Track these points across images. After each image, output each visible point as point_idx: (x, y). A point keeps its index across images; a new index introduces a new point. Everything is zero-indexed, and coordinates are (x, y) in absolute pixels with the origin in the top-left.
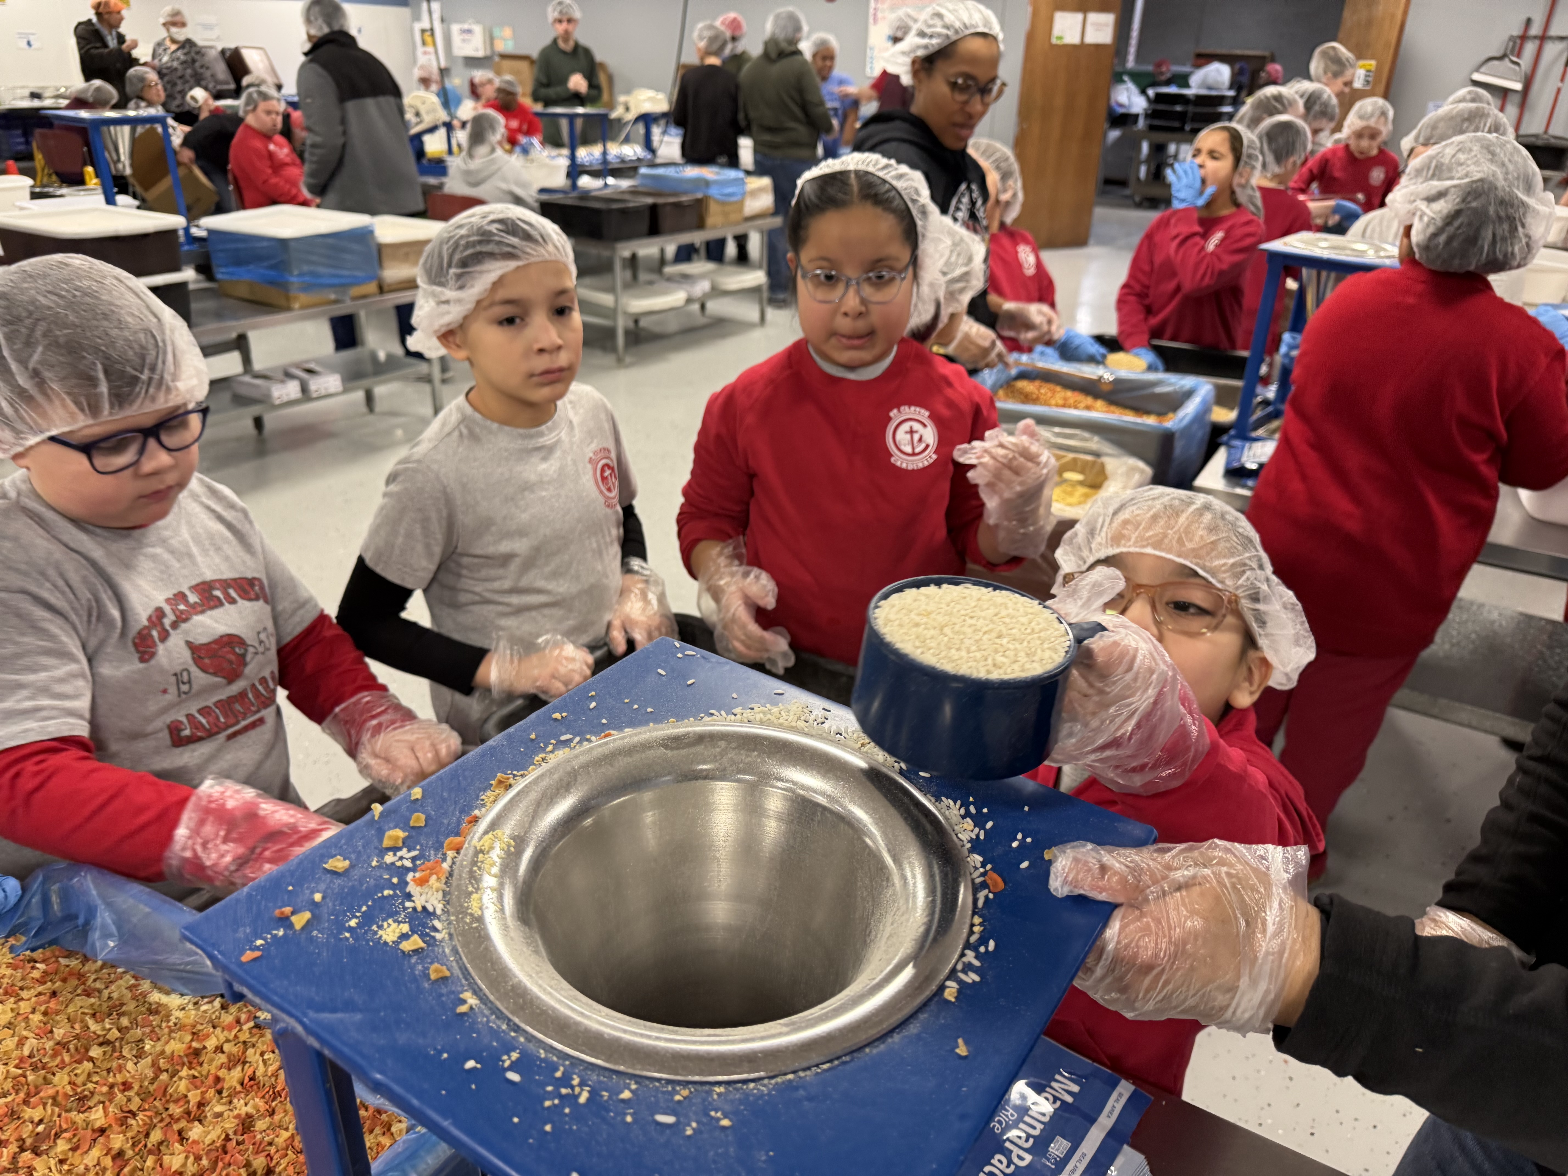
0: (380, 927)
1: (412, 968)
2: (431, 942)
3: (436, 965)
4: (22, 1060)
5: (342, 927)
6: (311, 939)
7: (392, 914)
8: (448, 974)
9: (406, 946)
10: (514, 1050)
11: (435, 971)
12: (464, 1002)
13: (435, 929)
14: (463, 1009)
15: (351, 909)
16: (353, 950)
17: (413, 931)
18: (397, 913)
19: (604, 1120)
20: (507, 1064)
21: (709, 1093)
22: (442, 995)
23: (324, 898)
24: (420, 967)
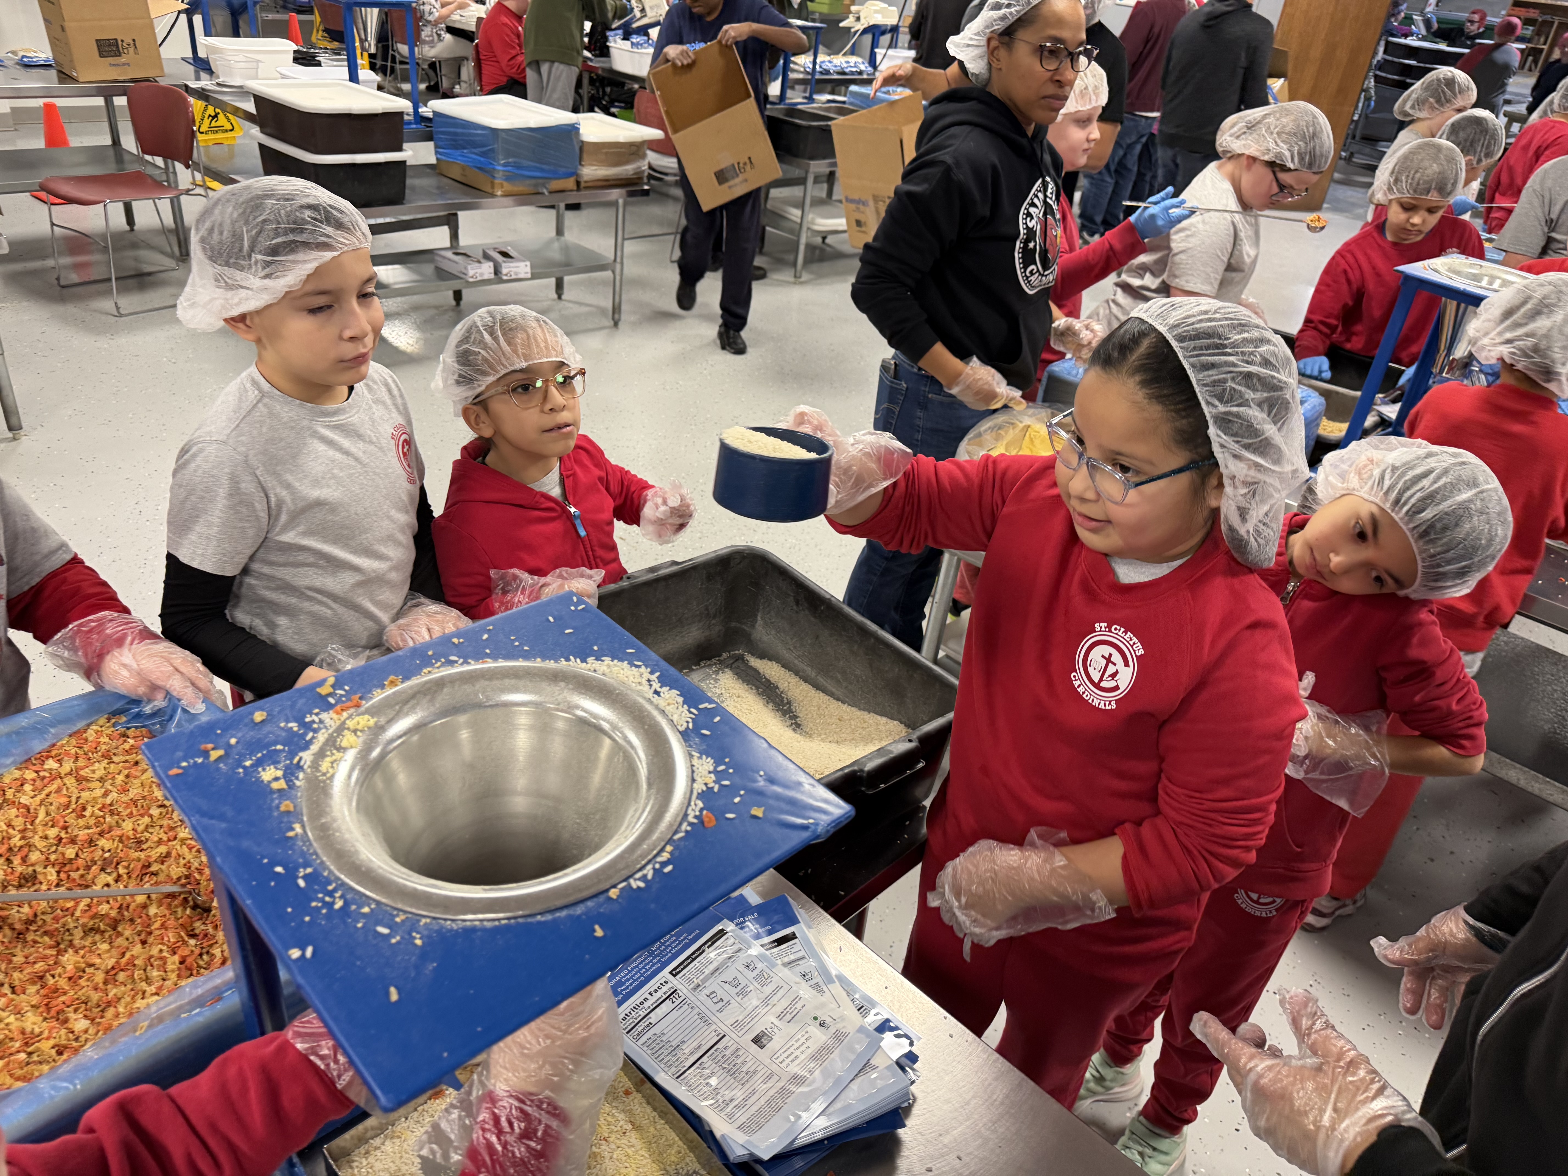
0: (264, 770)
1: (272, 800)
2: (291, 786)
3: (287, 802)
4: (104, 806)
5: (239, 764)
6: (218, 769)
7: (275, 763)
8: (292, 809)
9: (275, 786)
10: (310, 866)
11: (286, 805)
12: (293, 829)
13: (297, 778)
14: (291, 834)
15: (251, 754)
16: (241, 781)
17: (284, 776)
18: (279, 762)
19: (345, 922)
20: (301, 874)
21: (419, 921)
22: (282, 822)
23: (237, 743)
24: (277, 802)
